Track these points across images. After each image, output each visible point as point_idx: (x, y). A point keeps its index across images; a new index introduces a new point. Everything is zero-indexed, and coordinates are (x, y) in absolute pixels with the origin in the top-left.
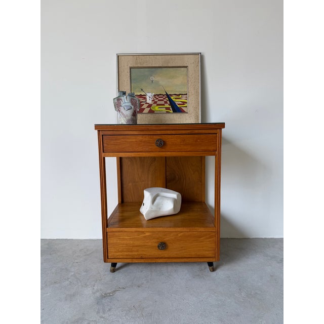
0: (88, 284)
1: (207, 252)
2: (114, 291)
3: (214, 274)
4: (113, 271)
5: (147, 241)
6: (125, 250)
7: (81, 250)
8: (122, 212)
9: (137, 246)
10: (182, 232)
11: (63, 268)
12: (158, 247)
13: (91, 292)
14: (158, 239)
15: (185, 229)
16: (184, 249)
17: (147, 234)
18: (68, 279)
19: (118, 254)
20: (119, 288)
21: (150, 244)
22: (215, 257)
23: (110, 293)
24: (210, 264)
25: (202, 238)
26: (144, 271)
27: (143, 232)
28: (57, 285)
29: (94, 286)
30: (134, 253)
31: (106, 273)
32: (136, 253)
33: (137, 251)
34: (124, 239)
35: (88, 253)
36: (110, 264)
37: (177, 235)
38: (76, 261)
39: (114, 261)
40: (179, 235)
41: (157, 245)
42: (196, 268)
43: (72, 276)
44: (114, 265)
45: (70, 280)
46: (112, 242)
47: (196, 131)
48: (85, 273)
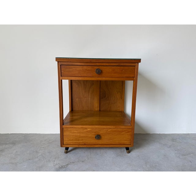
0: (51, 160)
1: (126, 141)
2: (67, 165)
3: (129, 154)
4: (67, 152)
5: (89, 134)
6: (74, 139)
7: (45, 140)
8: (72, 116)
9: (82, 137)
10: (110, 128)
11: (34, 150)
12: (96, 137)
13: (52, 165)
14: (95, 132)
15: (112, 127)
16: (112, 139)
17: (89, 129)
18: (38, 157)
19: (70, 142)
20: (71, 163)
21: (90, 136)
22: (131, 145)
23: (65, 166)
24: (127, 149)
25: (123, 133)
27: (86, 128)
28: (31, 161)
29: (54, 162)
30: (80, 141)
31: (62, 154)
32: (81, 141)
33: (82, 140)
34: (74, 133)
35: (50, 142)
36: (64, 148)
37: (108, 130)
38: (42, 147)
39: (67, 146)
40: (109, 130)
41: (95, 136)
42: (118, 151)
43: (40, 155)
44: (67, 149)
45: (39, 158)
46: (66, 134)
47: (122, 64)
48: (49, 154)
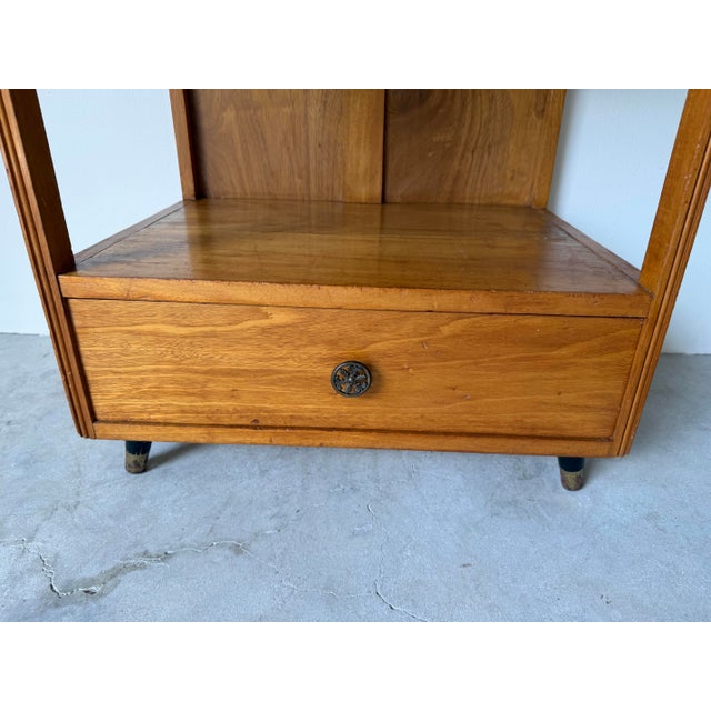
1: (576, 417)
4: (138, 468)
5: (284, 352)
6: (170, 388)
9: (230, 373)
10: (460, 314)
12: (335, 381)
14: (331, 343)
15: (481, 302)
16: (463, 398)
17: (279, 318)
19: (138, 404)
21: (292, 365)
22: (609, 440)
25: (564, 351)
26: (275, 472)
27: (256, 308)
30: (216, 403)
32: (228, 404)
33: (233, 394)
34: (158, 338)
37: (436, 328)
39: (139, 434)
40: (446, 330)
41: (328, 371)
44: (138, 448)
46: (100, 348)
